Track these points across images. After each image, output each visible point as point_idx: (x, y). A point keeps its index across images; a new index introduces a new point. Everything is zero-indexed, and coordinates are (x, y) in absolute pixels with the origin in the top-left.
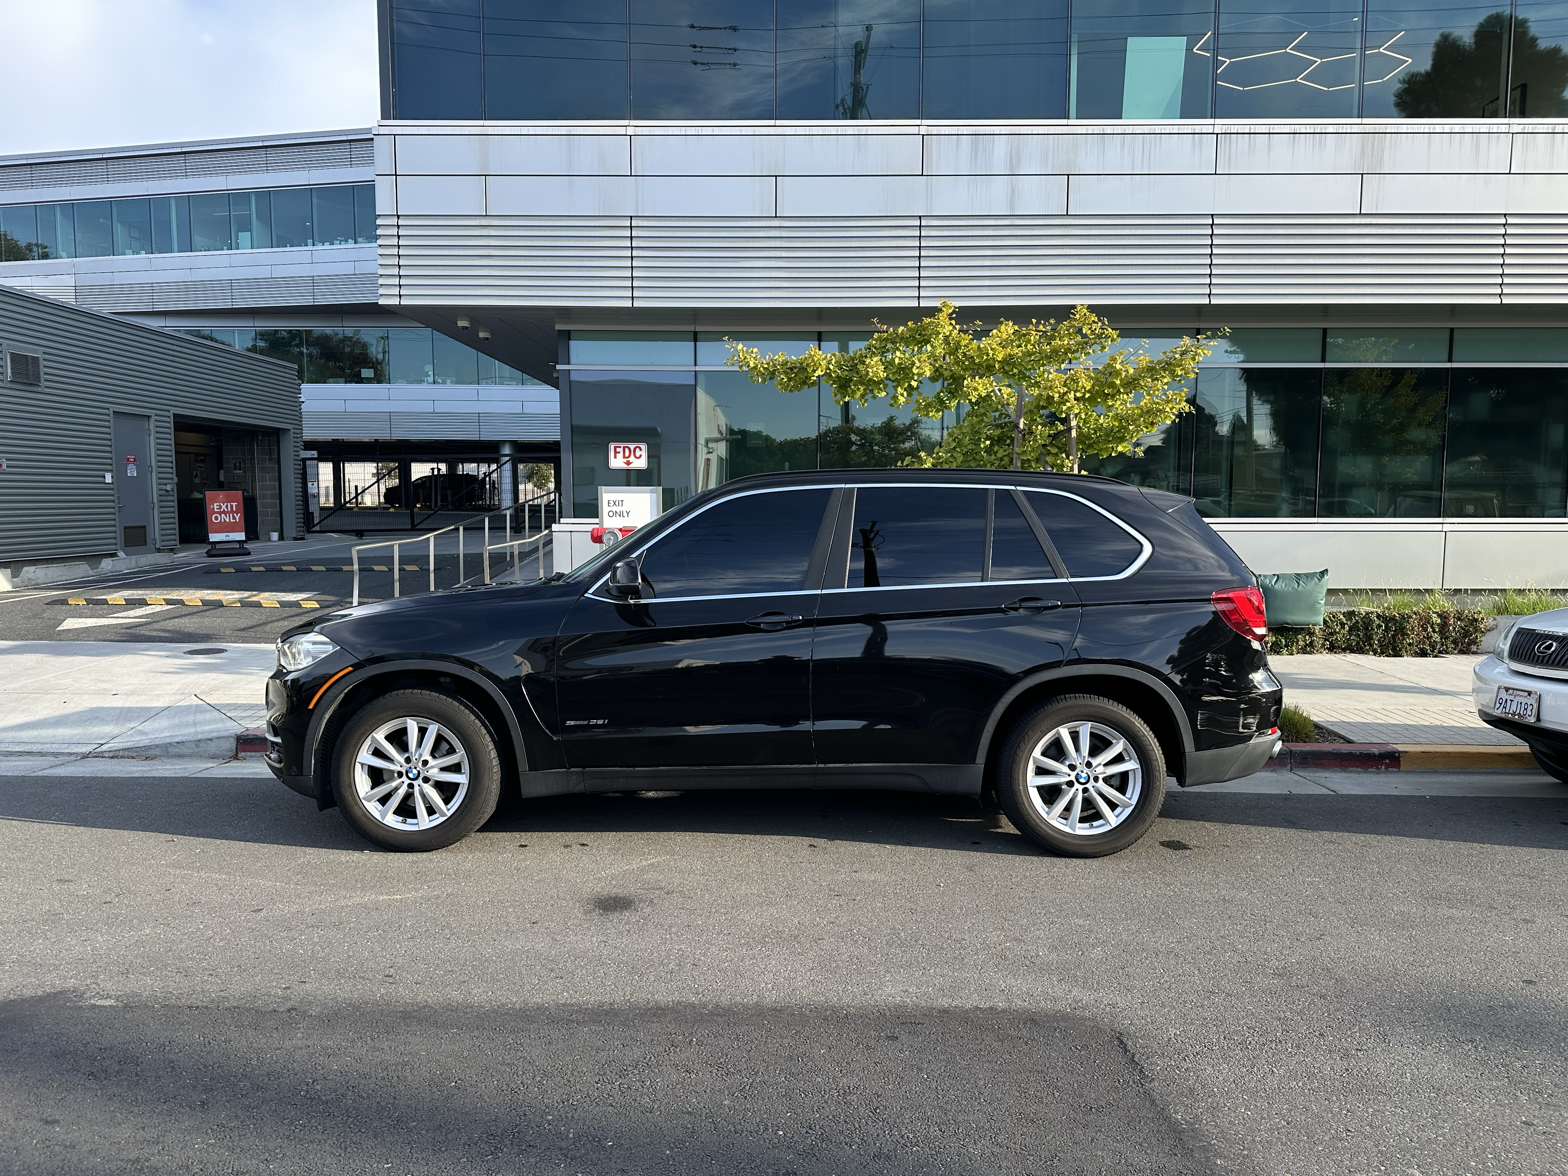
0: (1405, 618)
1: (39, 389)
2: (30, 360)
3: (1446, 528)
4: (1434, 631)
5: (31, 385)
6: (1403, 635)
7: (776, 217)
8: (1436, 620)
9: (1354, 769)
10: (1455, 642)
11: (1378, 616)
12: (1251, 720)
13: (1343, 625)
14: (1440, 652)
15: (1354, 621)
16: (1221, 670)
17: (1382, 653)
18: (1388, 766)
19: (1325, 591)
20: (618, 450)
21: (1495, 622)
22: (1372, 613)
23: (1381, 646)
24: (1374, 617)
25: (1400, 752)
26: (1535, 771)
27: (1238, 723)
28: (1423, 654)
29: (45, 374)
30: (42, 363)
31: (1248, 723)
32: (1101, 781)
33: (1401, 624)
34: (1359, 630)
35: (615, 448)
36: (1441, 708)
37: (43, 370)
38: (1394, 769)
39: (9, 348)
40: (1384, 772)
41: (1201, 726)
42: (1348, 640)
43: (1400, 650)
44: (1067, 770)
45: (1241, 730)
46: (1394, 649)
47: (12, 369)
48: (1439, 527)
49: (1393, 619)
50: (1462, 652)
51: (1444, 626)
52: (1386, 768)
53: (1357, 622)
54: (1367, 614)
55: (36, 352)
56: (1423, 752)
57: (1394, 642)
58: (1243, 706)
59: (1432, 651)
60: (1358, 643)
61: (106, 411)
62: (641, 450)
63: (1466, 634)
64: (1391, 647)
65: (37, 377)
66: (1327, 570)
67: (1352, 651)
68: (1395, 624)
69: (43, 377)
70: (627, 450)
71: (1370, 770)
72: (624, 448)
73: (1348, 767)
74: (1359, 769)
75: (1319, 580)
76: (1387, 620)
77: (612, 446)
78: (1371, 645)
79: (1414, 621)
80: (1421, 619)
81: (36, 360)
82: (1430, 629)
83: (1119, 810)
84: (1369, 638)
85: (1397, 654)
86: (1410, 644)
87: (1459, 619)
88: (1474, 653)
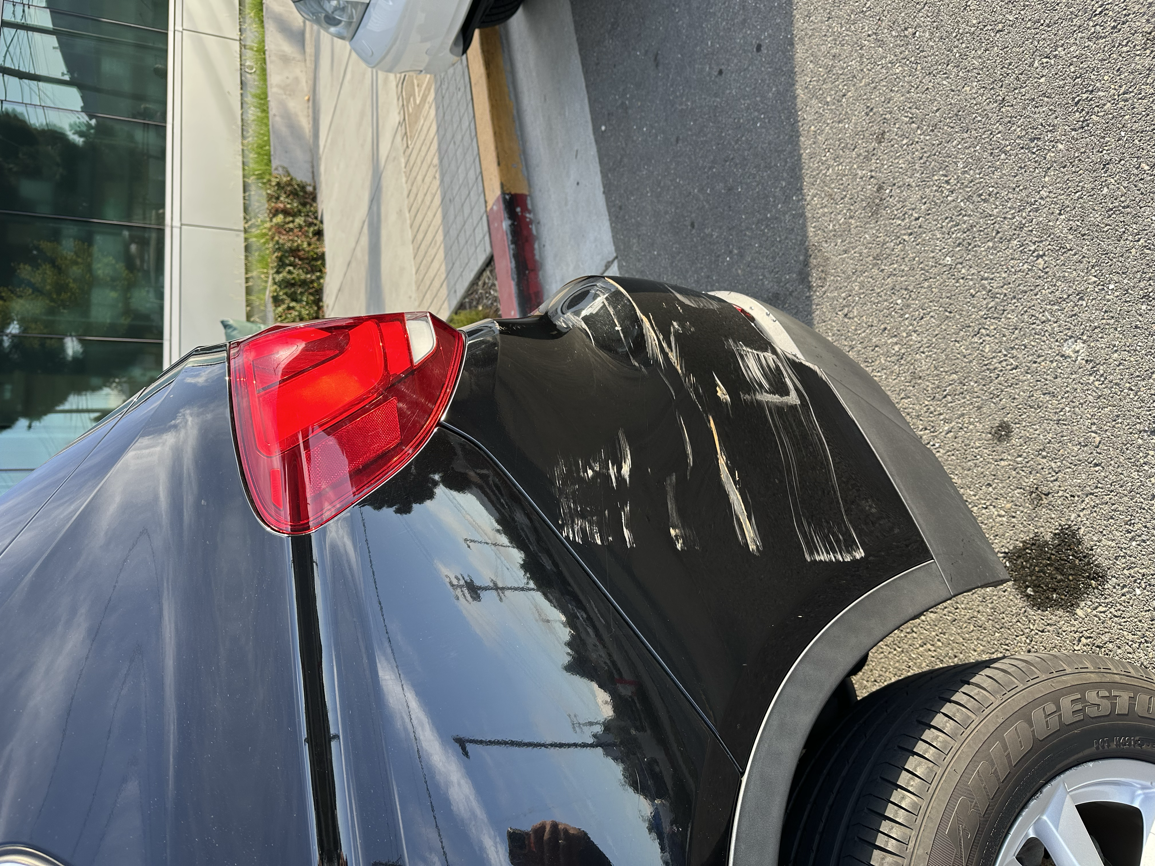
0: (279, 248)
3: (177, 223)
4: (293, 222)
6: (299, 251)
8: (280, 218)
9: (537, 252)
10: (304, 204)
11: (278, 272)
13: (289, 308)
14: (316, 218)
15: (285, 297)
17: (320, 271)
18: (525, 209)
19: (249, 325)
21: (280, 169)
22: (274, 279)
23: (313, 272)
24: (279, 278)
25: (503, 193)
26: (504, 41)
28: (319, 234)
31: (765, 375)
33: (286, 251)
34: (295, 293)
36: (404, 180)
38: (529, 202)
40: (534, 215)
42: (307, 303)
43: (316, 254)
46: (316, 259)
48: (176, 231)
49: (280, 259)
50: (314, 199)
51: (286, 212)
52: (530, 212)
53: (286, 294)
54: (275, 283)
56: (499, 164)
57: (307, 259)
59: (315, 225)
60: (311, 294)
63: (294, 194)
64: (313, 263)
66: (222, 322)
67: (320, 300)
68: (287, 257)
71: (534, 232)
73: (535, 262)
74: (536, 246)
75: (235, 329)
76: (281, 264)
78: (312, 282)
79: (283, 239)
80: (280, 233)
82: (291, 225)
84: (304, 283)
85: (322, 257)
86: (309, 244)
87: (278, 198)
88: (315, 188)
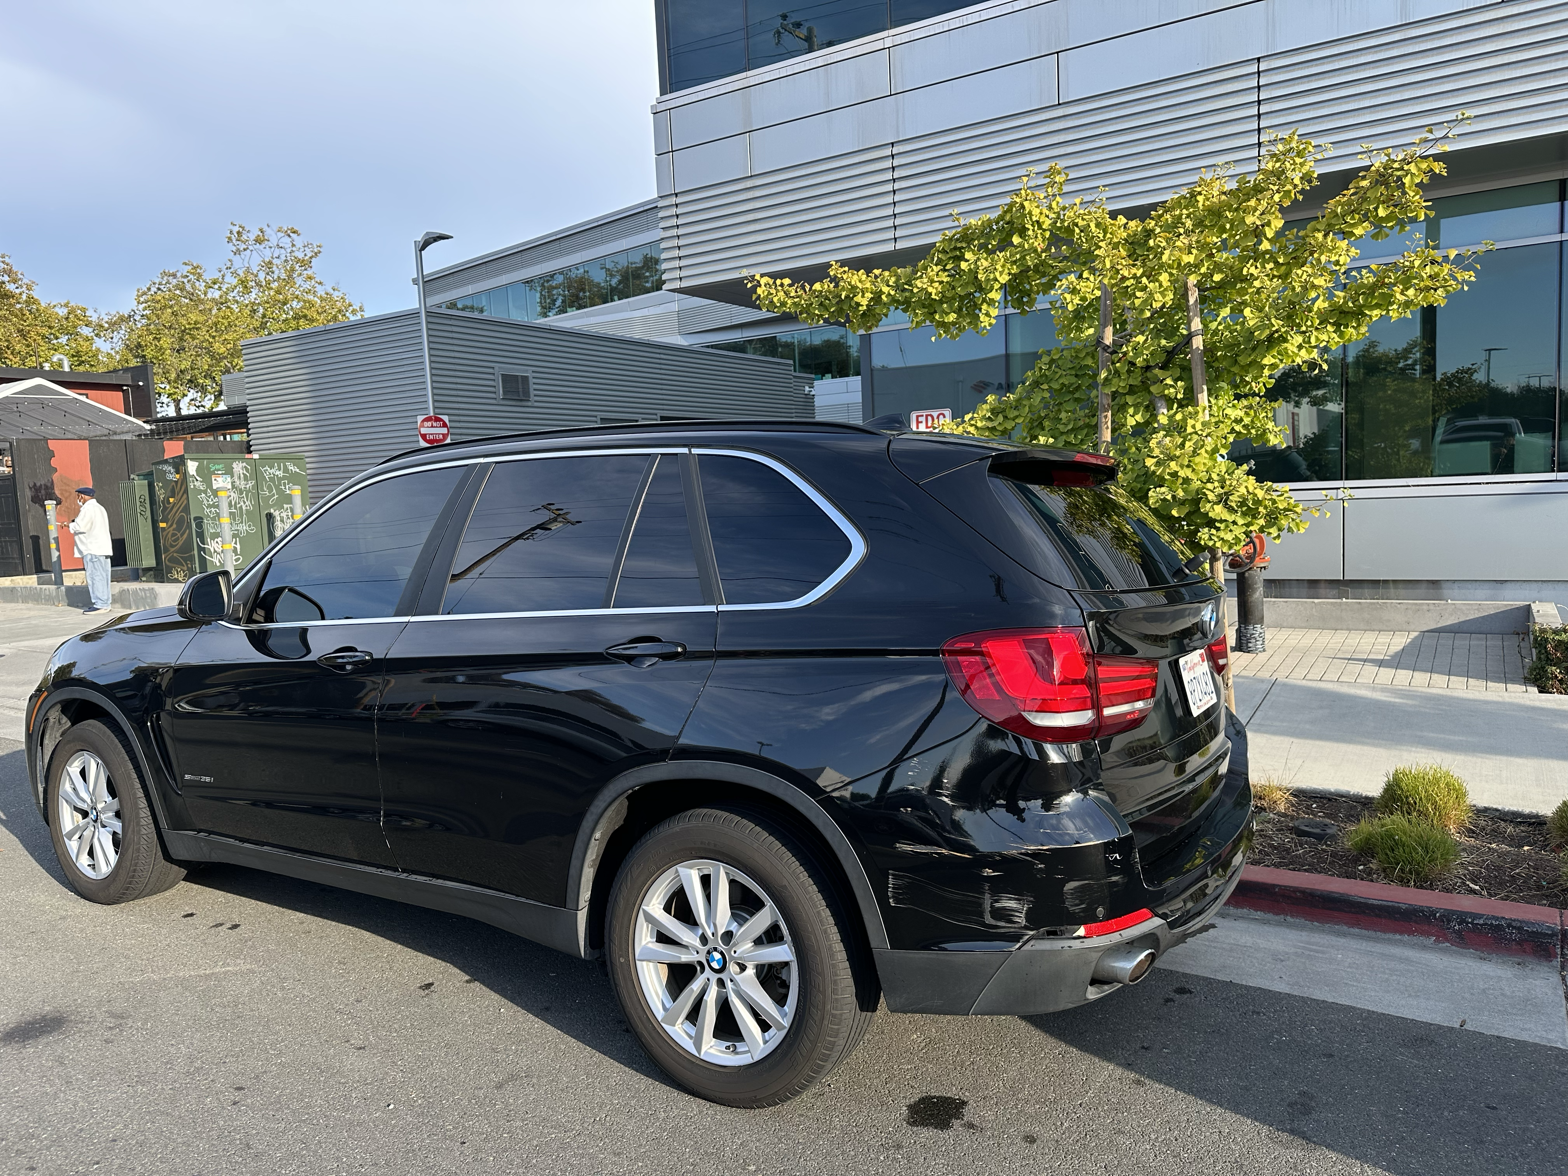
1: (529, 404)
2: (520, 380)
5: (521, 400)
7: (1059, 104)
12: (1012, 904)
16: (941, 795)
20: (920, 419)
27: (981, 905)
29: (535, 390)
30: (532, 381)
31: (1004, 908)
32: (750, 971)
35: (918, 417)
37: (532, 387)
39: (500, 370)
41: (897, 901)
44: (697, 943)
45: (989, 920)
47: (503, 388)
55: (527, 371)
58: (988, 872)
61: (594, 419)
62: (944, 417)
65: (527, 393)
69: (532, 393)
70: (929, 418)
72: (927, 416)
77: (914, 415)
81: (527, 377)
83: (772, 1031)
